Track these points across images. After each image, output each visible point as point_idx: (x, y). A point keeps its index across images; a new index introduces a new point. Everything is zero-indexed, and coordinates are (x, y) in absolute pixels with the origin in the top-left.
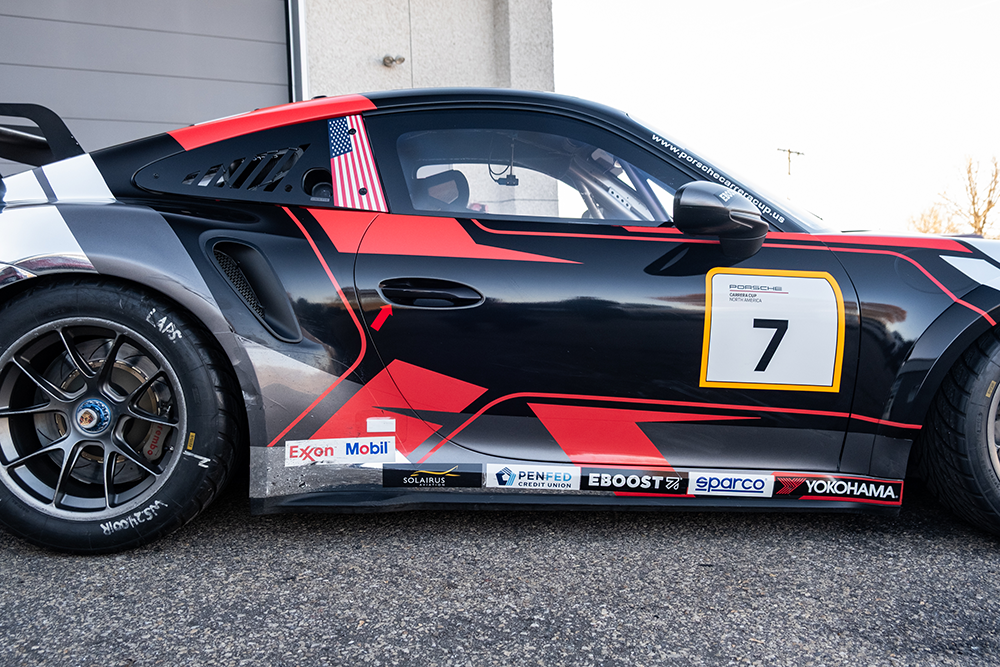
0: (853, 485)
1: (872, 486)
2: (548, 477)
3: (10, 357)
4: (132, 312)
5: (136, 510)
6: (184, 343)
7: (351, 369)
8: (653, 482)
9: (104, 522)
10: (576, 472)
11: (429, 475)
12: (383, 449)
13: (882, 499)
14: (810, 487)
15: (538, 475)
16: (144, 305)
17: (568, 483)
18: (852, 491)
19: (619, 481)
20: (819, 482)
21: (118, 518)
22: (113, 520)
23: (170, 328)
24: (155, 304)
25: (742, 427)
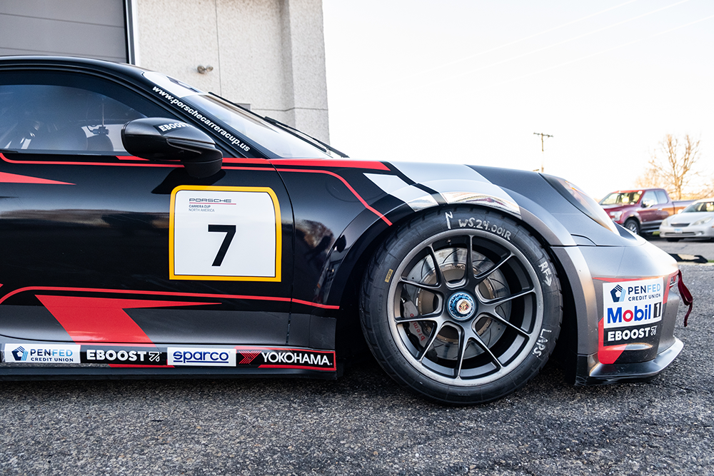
0: (298, 356)
1: (312, 356)
2: (54, 353)
8: (138, 356)
10: (76, 349)
13: (320, 366)
14: (265, 358)
15: (46, 352)
17: (71, 357)
18: (298, 360)
19: (111, 355)
20: (271, 354)
25: (207, 311)
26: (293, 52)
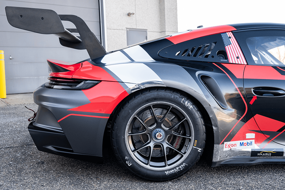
3: (135, 116)
4: (176, 100)
5: (177, 167)
6: (193, 110)
7: (242, 118)
9: (166, 171)
11: (266, 153)
12: (251, 144)
16: (180, 97)
21: (171, 169)
22: (169, 170)
23: (189, 105)
24: (183, 97)
26: (165, 7)
